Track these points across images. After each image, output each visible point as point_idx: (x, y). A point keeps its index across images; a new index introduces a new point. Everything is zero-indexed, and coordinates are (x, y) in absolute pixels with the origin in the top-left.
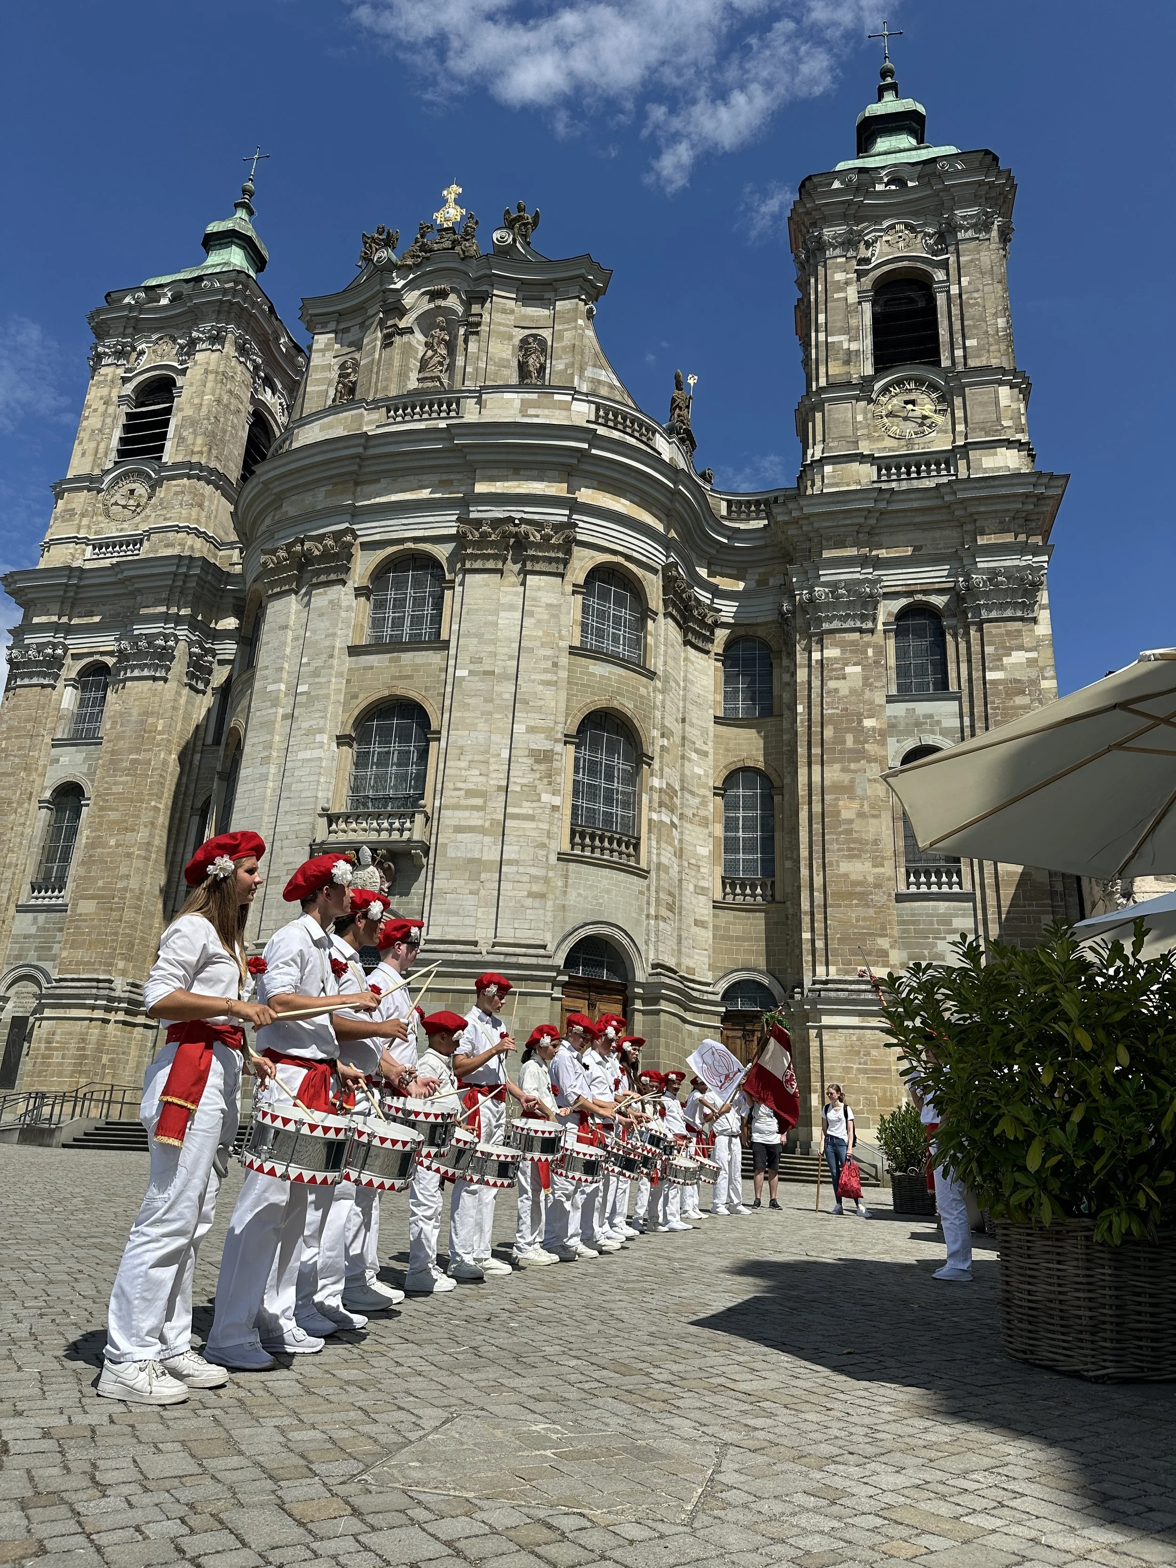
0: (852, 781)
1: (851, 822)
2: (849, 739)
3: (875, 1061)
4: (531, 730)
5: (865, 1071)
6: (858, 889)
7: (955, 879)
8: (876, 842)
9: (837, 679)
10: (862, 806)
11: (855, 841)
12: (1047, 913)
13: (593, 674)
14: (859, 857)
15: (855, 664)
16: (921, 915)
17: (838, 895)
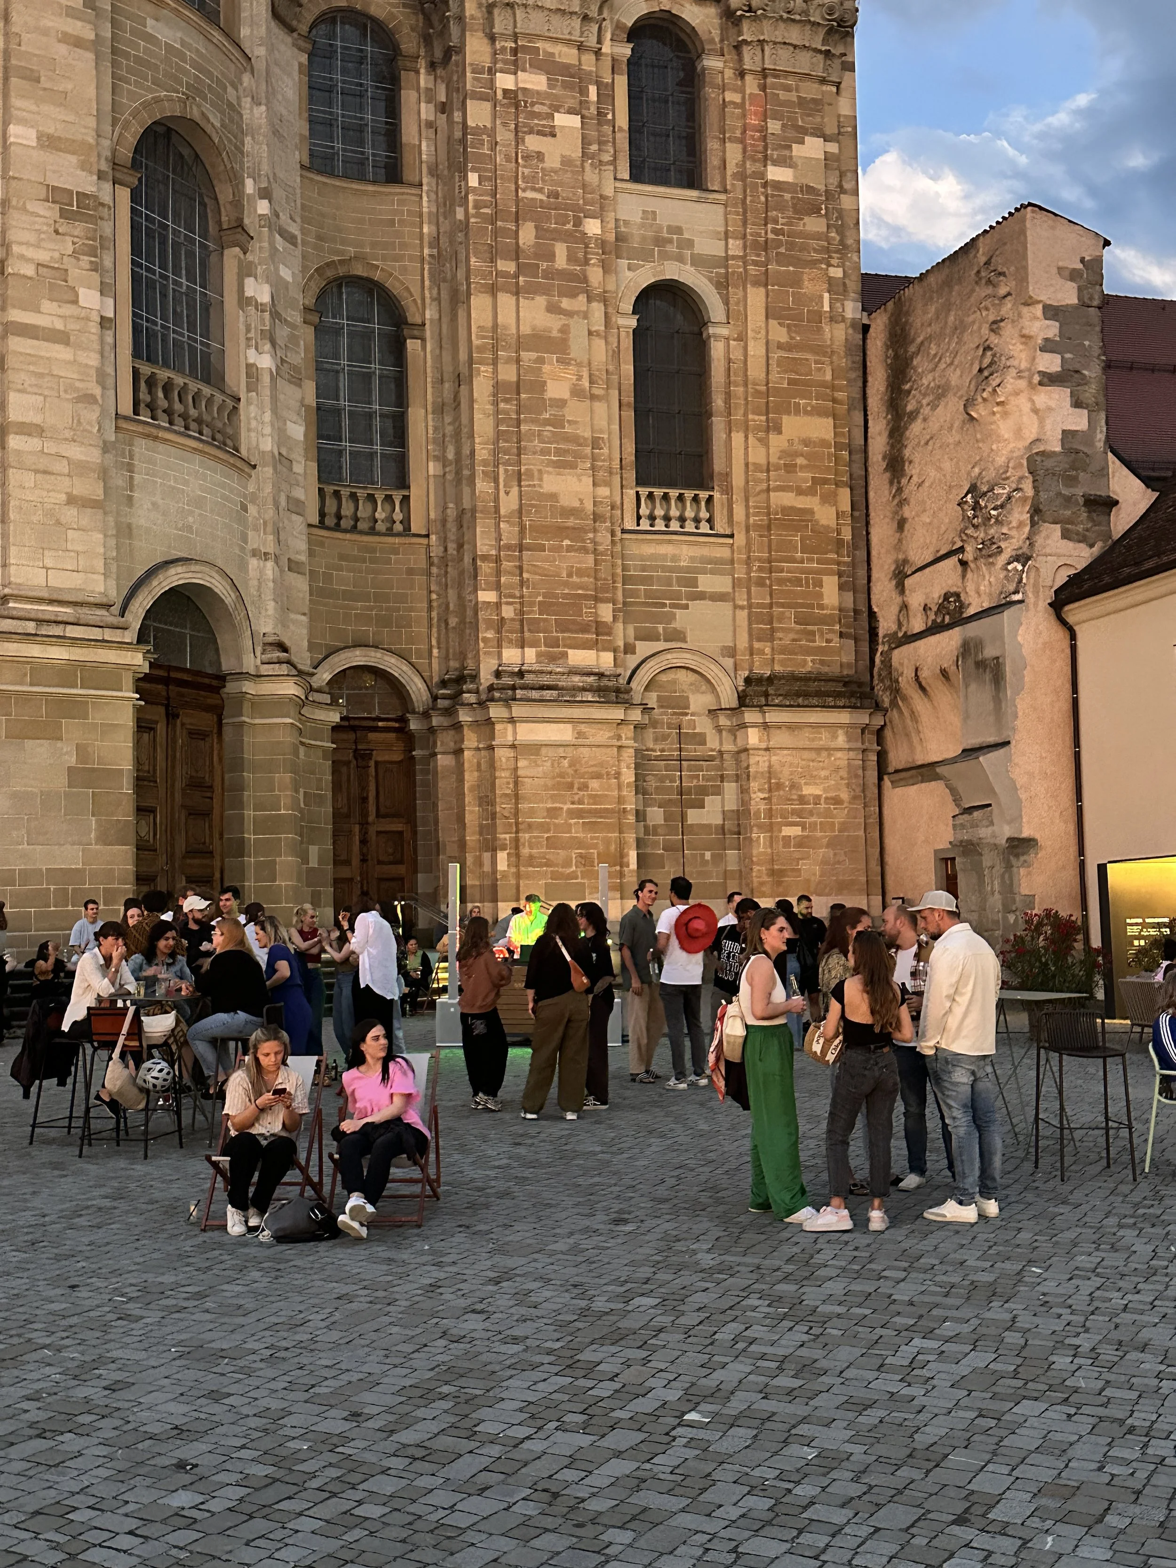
0: (564, 330)
1: (561, 403)
2: (561, 250)
3: (595, 798)
4: (48, 142)
5: (579, 814)
6: (571, 522)
7: (704, 514)
8: (596, 443)
9: (540, 133)
10: (580, 378)
11: (567, 438)
12: (830, 573)
13: (150, 39)
14: (573, 466)
15: (571, 112)
16: (655, 568)
17: (541, 530)
